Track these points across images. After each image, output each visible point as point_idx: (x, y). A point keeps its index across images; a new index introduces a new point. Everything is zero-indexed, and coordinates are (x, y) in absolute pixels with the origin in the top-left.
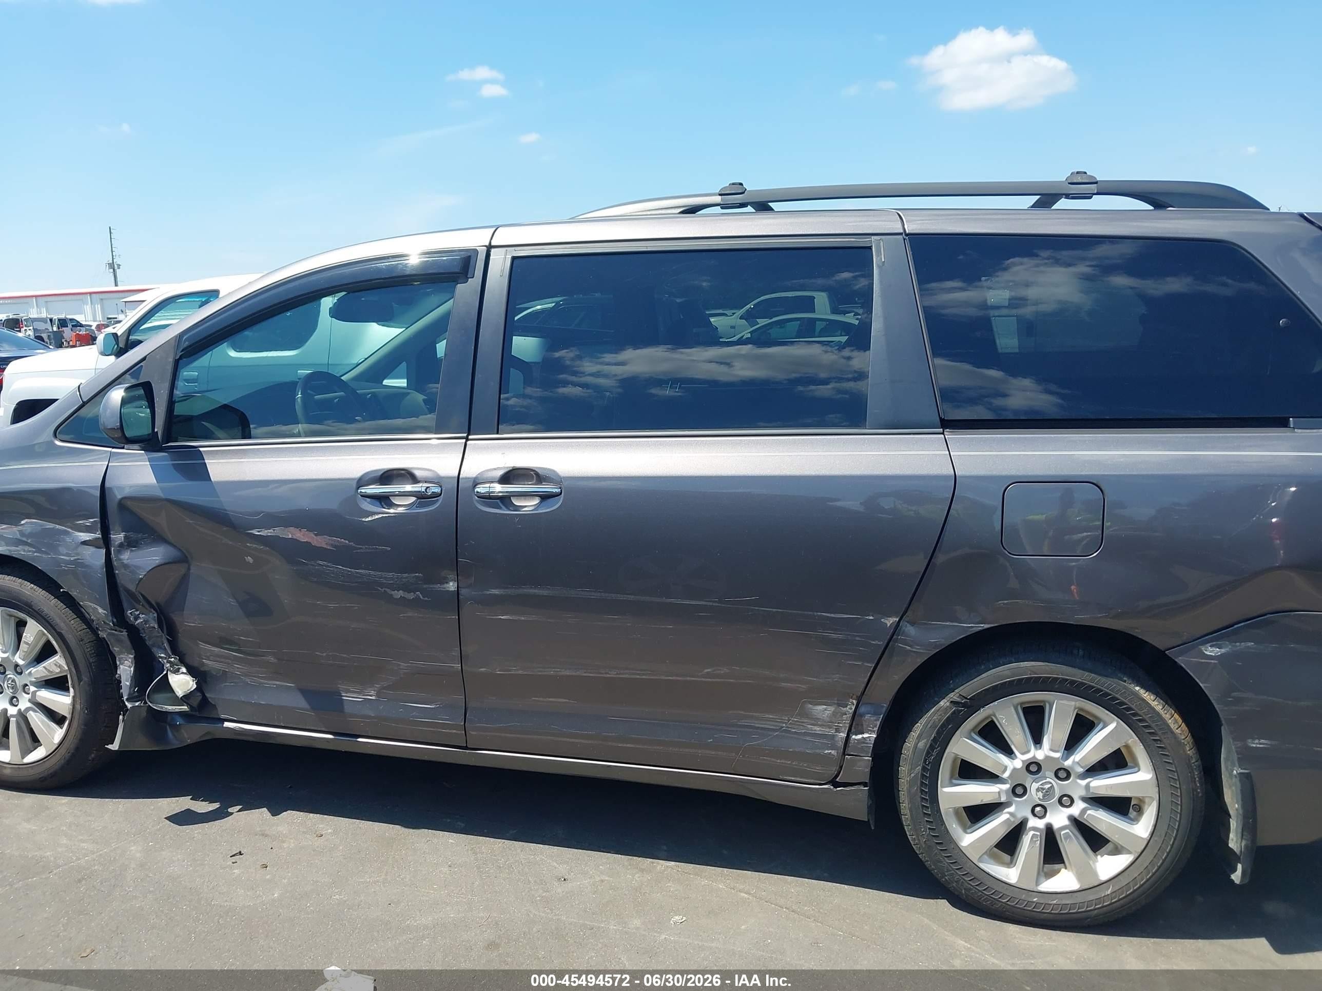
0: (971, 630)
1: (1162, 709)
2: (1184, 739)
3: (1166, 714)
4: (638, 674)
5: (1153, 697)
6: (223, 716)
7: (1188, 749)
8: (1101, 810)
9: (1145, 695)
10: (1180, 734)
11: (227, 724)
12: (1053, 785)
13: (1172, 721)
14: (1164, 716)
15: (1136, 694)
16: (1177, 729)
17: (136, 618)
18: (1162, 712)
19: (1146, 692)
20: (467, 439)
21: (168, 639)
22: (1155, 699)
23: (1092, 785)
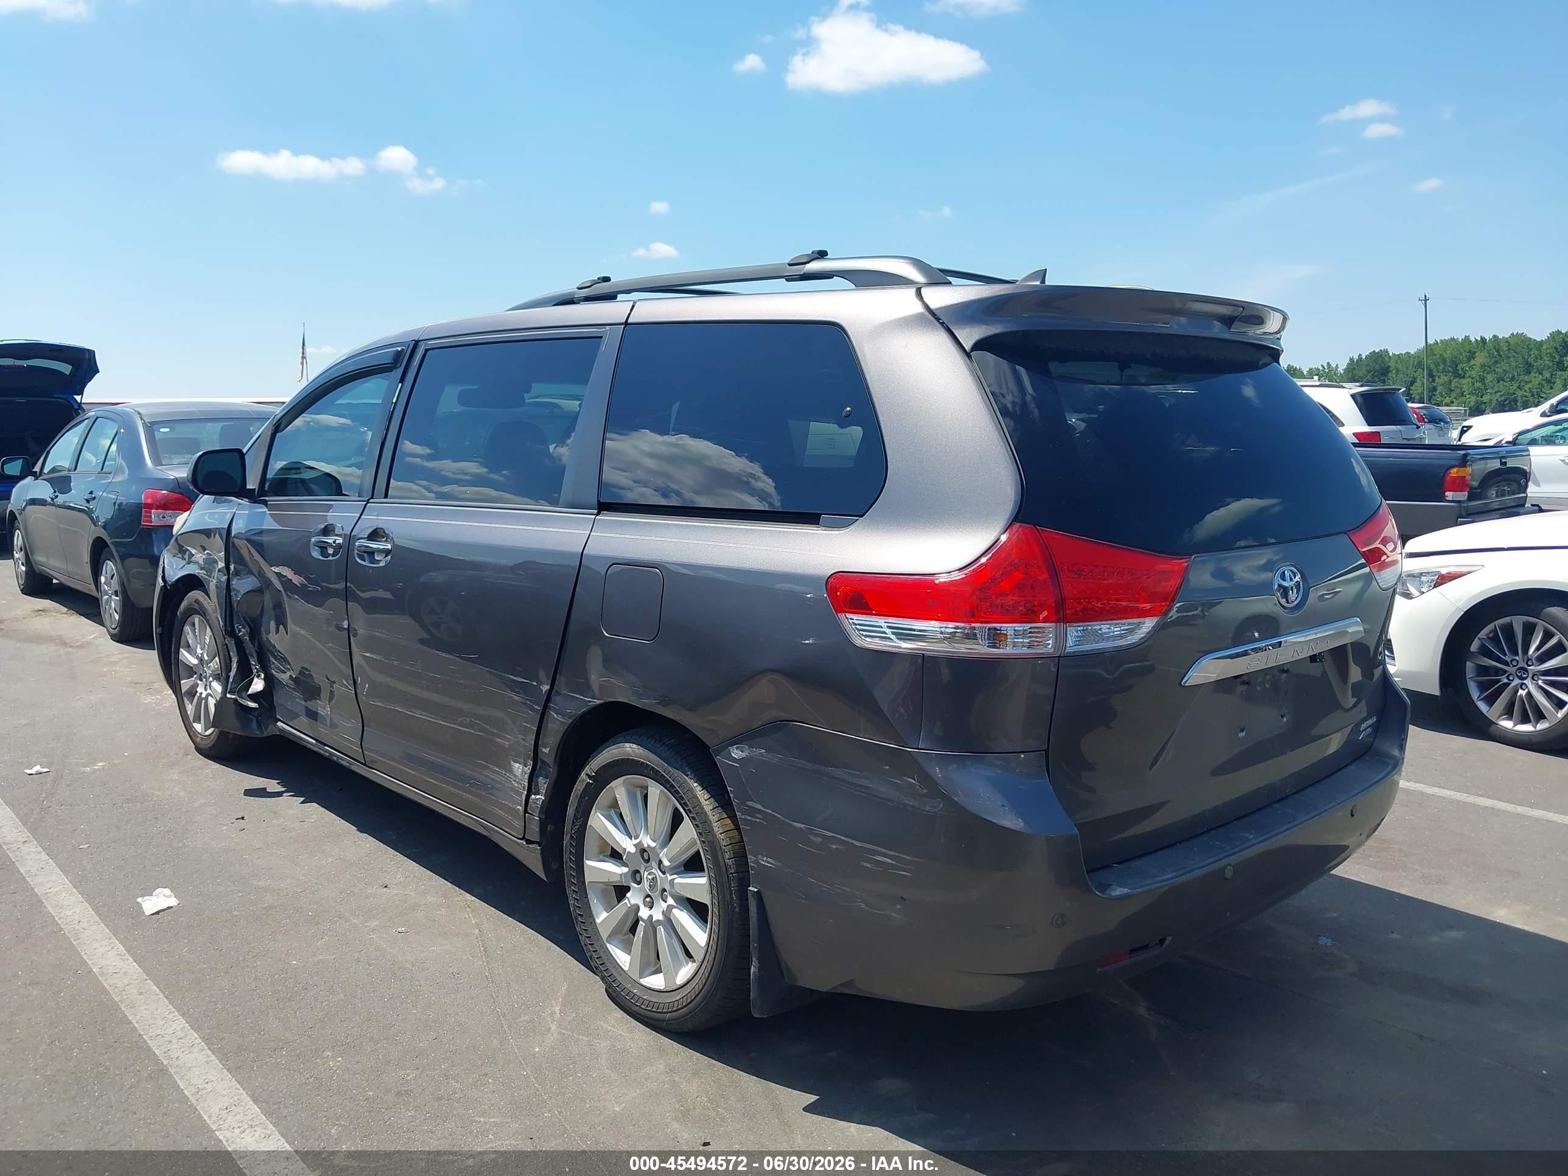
0: (590, 704)
1: (711, 810)
2: (725, 846)
3: (714, 816)
4: (429, 717)
5: (707, 796)
6: (278, 717)
7: (727, 857)
8: (685, 911)
9: (700, 793)
10: (723, 839)
11: (279, 724)
12: (656, 877)
13: (717, 824)
14: (711, 817)
15: (691, 790)
16: (721, 834)
17: (240, 631)
18: (710, 813)
19: (702, 790)
20: (368, 502)
21: (256, 651)
22: (709, 799)
23: (676, 881)
